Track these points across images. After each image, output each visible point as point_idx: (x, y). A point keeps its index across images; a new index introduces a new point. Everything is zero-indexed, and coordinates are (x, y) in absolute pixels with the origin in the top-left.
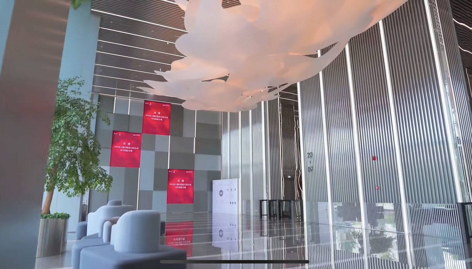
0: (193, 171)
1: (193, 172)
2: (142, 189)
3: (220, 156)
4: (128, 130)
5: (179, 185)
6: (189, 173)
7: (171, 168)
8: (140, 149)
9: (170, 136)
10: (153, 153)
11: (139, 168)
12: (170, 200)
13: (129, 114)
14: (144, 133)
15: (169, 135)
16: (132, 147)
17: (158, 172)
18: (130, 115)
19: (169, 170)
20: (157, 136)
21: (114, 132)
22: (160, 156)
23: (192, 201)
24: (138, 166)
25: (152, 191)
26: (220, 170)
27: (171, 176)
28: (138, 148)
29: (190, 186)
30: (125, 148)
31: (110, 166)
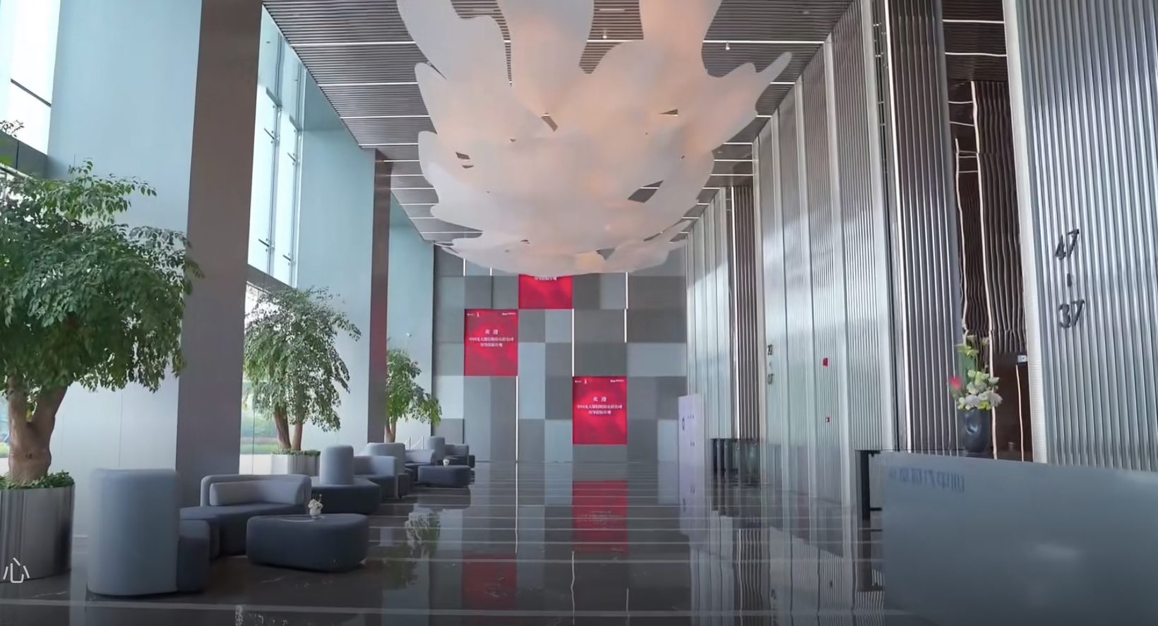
0: (624, 378)
1: (625, 383)
2: (525, 417)
3: (685, 345)
4: (492, 306)
5: (597, 407)
6: (616, 383)
7: (580, 375)
8: (516, 341)
9: (573, 310)
10: (542, 346)
11: (517, 377)
12: (580, 437)
13: (491, 275)
14: (523, 308)
15: (571, 308)
16: (502, 337)
17: (552, 384)
18: (495, 275)
19: (574, 378)
20: (547, 311)
21: (466, 311)
22: (556, 353)
23: (625, 442)
24: (516, 374)
25: (542, 421)
26: (685, 375)
27: (579, 390)
28: (512, 339)
29: (619, 409)
30: (491, 341)
31: (465, 375)
